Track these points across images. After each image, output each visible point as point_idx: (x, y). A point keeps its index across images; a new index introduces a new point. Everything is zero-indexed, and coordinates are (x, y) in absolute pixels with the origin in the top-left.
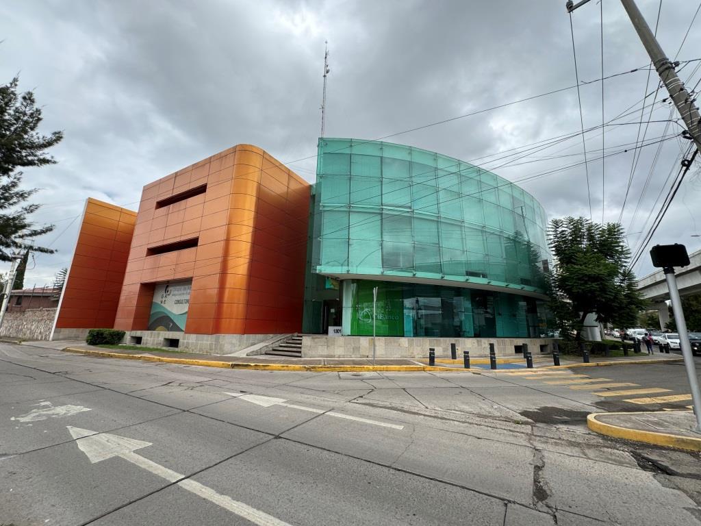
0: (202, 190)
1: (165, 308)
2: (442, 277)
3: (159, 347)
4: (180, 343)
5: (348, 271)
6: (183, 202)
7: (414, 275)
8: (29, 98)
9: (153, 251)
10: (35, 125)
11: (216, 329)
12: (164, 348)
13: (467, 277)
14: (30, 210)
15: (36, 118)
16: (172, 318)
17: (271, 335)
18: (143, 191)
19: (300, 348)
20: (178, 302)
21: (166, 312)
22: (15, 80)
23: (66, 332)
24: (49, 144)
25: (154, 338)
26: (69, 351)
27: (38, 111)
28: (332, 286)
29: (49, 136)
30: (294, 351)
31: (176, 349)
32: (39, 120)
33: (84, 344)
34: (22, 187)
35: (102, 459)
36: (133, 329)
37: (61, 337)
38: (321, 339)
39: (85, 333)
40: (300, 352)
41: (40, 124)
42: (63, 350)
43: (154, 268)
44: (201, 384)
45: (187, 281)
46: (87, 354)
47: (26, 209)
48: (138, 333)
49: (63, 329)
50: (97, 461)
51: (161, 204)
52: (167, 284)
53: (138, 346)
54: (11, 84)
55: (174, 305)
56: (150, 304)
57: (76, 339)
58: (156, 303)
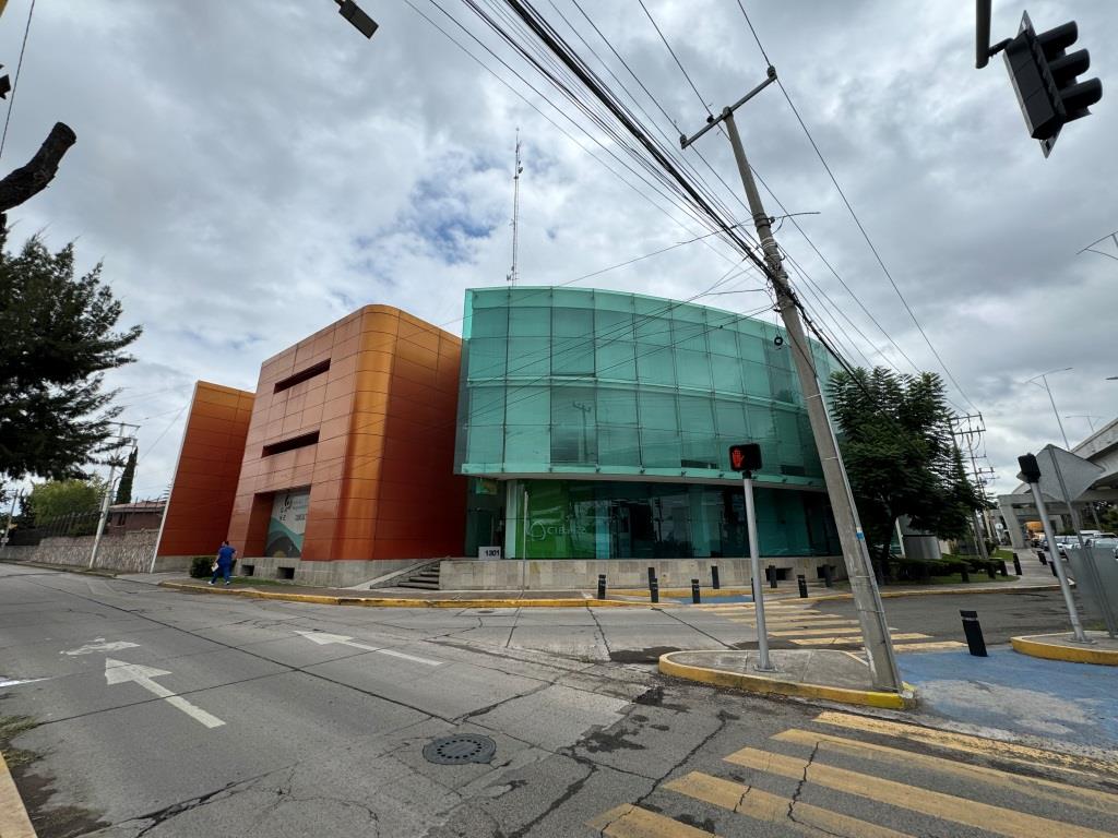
0: (323, 367)
1: (285, 527)
2: (642, 472)
3: (272, 579)
4: (295, 574)
5: (503, 469)
6: (305, 382)
7: (598, 470)
8: (106, 294)
9: (271, 450)
10: (114, 320)
11: (337, 554)
12: (278, 581)
13: (684, 469)
14: (114, 414)
15: (116, 311)
16: (292, 538)
17: (414, 561)
18: (262, 369)
19: (438, 576)
20: (299, 518)
21: (285, 531)
22: (99, 265)
23: (169, 561)
24: (127, 341)
25: (266, 567)
26: (165, 586)
27: (118, 304)
28: (485, 491)
29: (127, 332)
30: (430, 581)
31: (290, 582)
32: (118, 313)
33: (187, 577)
34: (103, 390)
35: (117, 682)
36: (246, 555)
37: (164, 568)
38: (466, 564)
39: (188, 562)
40: (437, 583)
41: (120, 317)
42: (160, 585)
43: (271, 473)
44: (279, 622)
45: (306, 490)
46: (184, 590)
47: (110, 413)
48: (250, 561)
49: (166, 558)
50: (113, 682)
51: (281, 387)
52: (288, 494)
53: (250, 578)
54: (95, 271)
55: (292, 523)
56: (269, 519)
57: (182, 570)
58: (275, 520)
